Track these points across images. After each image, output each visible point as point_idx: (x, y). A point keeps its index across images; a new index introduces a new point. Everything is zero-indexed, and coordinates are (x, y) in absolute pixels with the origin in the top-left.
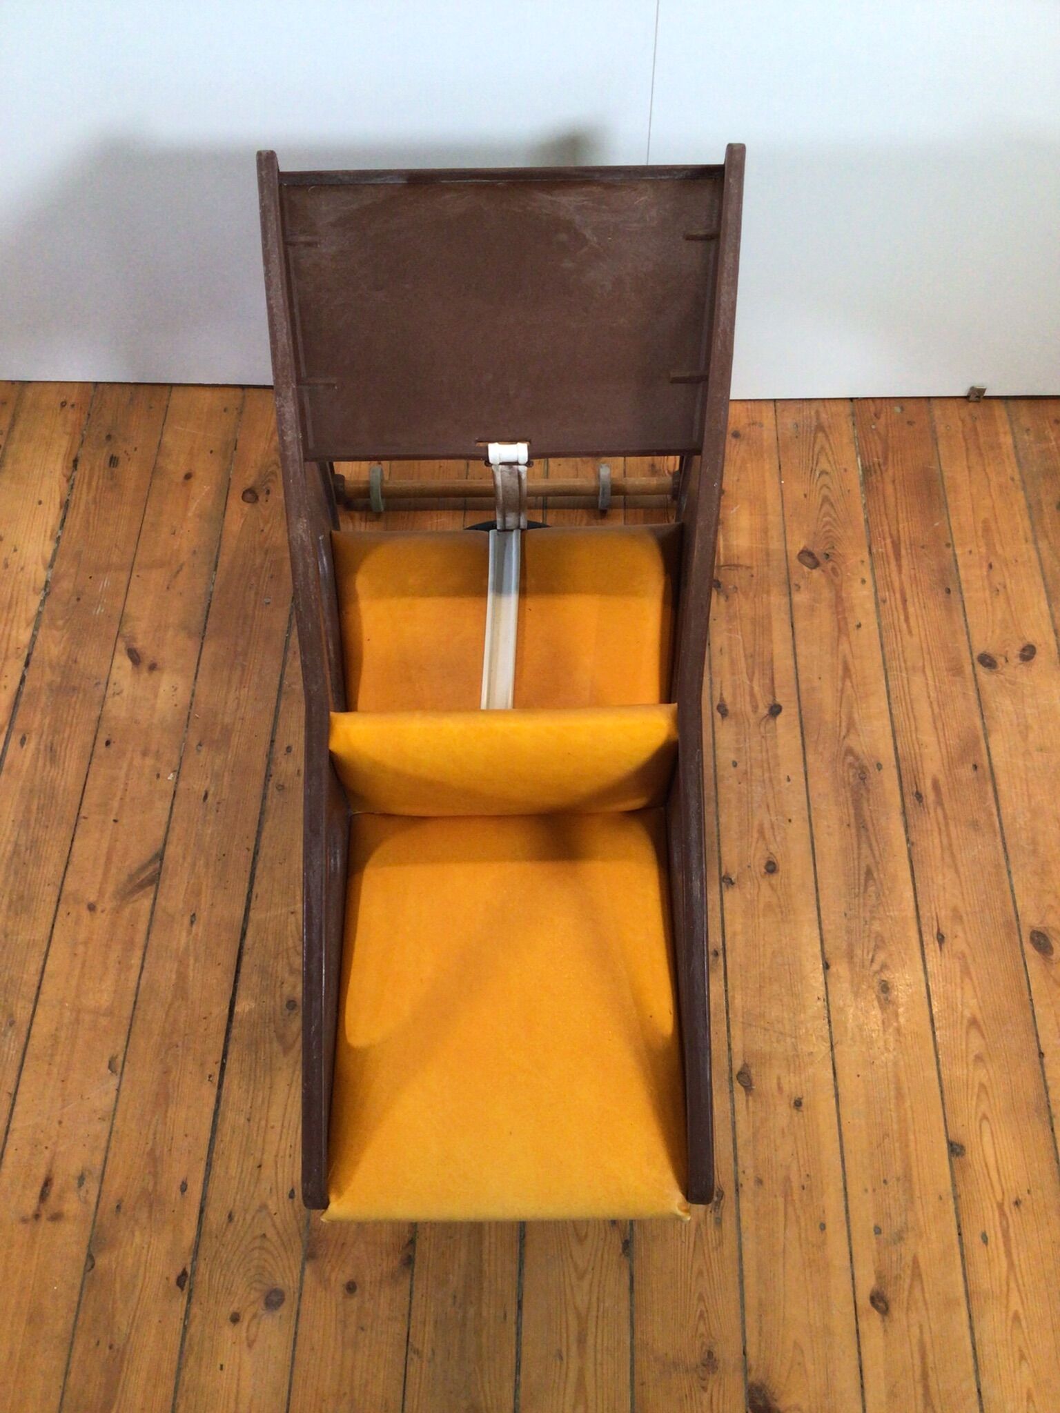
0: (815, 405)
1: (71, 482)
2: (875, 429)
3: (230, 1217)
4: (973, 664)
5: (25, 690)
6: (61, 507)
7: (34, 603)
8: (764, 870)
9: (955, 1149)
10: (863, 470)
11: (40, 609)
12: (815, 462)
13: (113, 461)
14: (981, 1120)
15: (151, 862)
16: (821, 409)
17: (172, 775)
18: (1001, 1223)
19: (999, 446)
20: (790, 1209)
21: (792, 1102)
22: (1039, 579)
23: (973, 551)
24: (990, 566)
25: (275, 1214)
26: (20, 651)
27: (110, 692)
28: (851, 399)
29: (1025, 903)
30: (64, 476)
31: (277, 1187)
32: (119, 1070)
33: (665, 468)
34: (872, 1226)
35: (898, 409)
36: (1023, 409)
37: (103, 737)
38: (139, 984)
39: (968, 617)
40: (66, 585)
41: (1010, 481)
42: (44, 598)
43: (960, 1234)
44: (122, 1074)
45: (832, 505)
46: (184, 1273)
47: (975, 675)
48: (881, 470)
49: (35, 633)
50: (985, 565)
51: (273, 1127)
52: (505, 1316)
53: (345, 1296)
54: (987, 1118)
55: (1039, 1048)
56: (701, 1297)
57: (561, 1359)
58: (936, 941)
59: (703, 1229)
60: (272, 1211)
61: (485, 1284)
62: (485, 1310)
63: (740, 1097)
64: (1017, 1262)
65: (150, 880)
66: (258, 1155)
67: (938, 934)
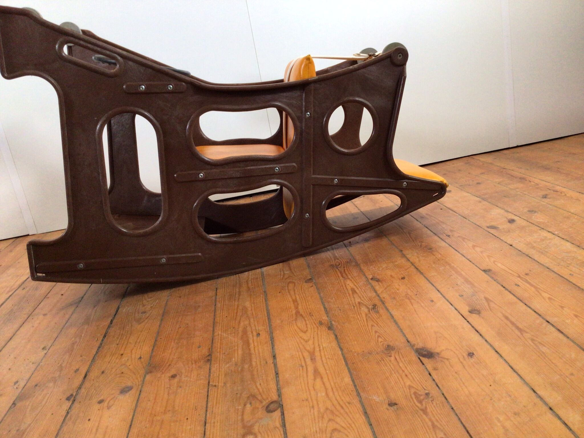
3: (103, 372)
8: (364, 242)
9: (487, 271)
14: (494, 262)
18: (522, 279)
20: (412, 301)
21: (400, 279)
25: (130, 365)
31: (131, 358)
32: (47, 349)
34: (458, 296)
38: (64, 327)
43: (504, 287)
46: (72, 395)
51: (131, 343)
52: (267, 363)
53: (169, 380)
54: (496, 261)
55: (509, 244)
56: (376, 332)
57: (302, 367)
58: (447, 237)
59: (369, 315)
60: (128, 365)
61: (253, 356)
62: (254, 363)
63: (374, 283)
64: (539, 287)
65: (75, 303)
66: (122, 352)
67: (446, 235)
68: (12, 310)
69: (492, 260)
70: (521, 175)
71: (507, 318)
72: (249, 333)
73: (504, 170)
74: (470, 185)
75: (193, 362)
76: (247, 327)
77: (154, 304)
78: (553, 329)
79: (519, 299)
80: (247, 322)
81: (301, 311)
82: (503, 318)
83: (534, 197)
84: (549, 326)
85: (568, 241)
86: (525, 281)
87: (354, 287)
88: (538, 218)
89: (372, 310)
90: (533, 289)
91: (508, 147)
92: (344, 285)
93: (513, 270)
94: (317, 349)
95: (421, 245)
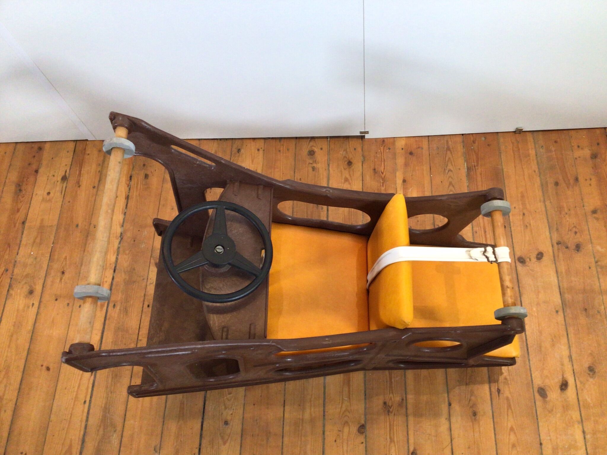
0: (446, 137)
1: (129, 187)
2: (473, 149)
4: (515, 262)
5: (114, 283)
6: (126, 199)
10: (467, 169)
11: (119, 246)
12: (446, 166)
13: (146, 176)
16: (449, 140)
19: (529, 155)
22: (546, 221)
23: (516, 208)
24: (524, 214)
26: (112, 265)
27: (148, 283)
28: (463, 135)
29: (536, 375)
30: (127, 184)
33: (380, 170)
35: (483, 139)
36: (540, 136)
39: (513, 239)
40: (129, 234)
41: (533, 173)
42: (120, 241)
44: (159, 452)
45: (453, 186)
47: (516, 267)
48: (475, 169)
49: (117, 257)
50: (521, 213)
58: (497, 393)
67: (498, 389)
77: (233, 409)
88: (590, 391)
95: (470, 400)
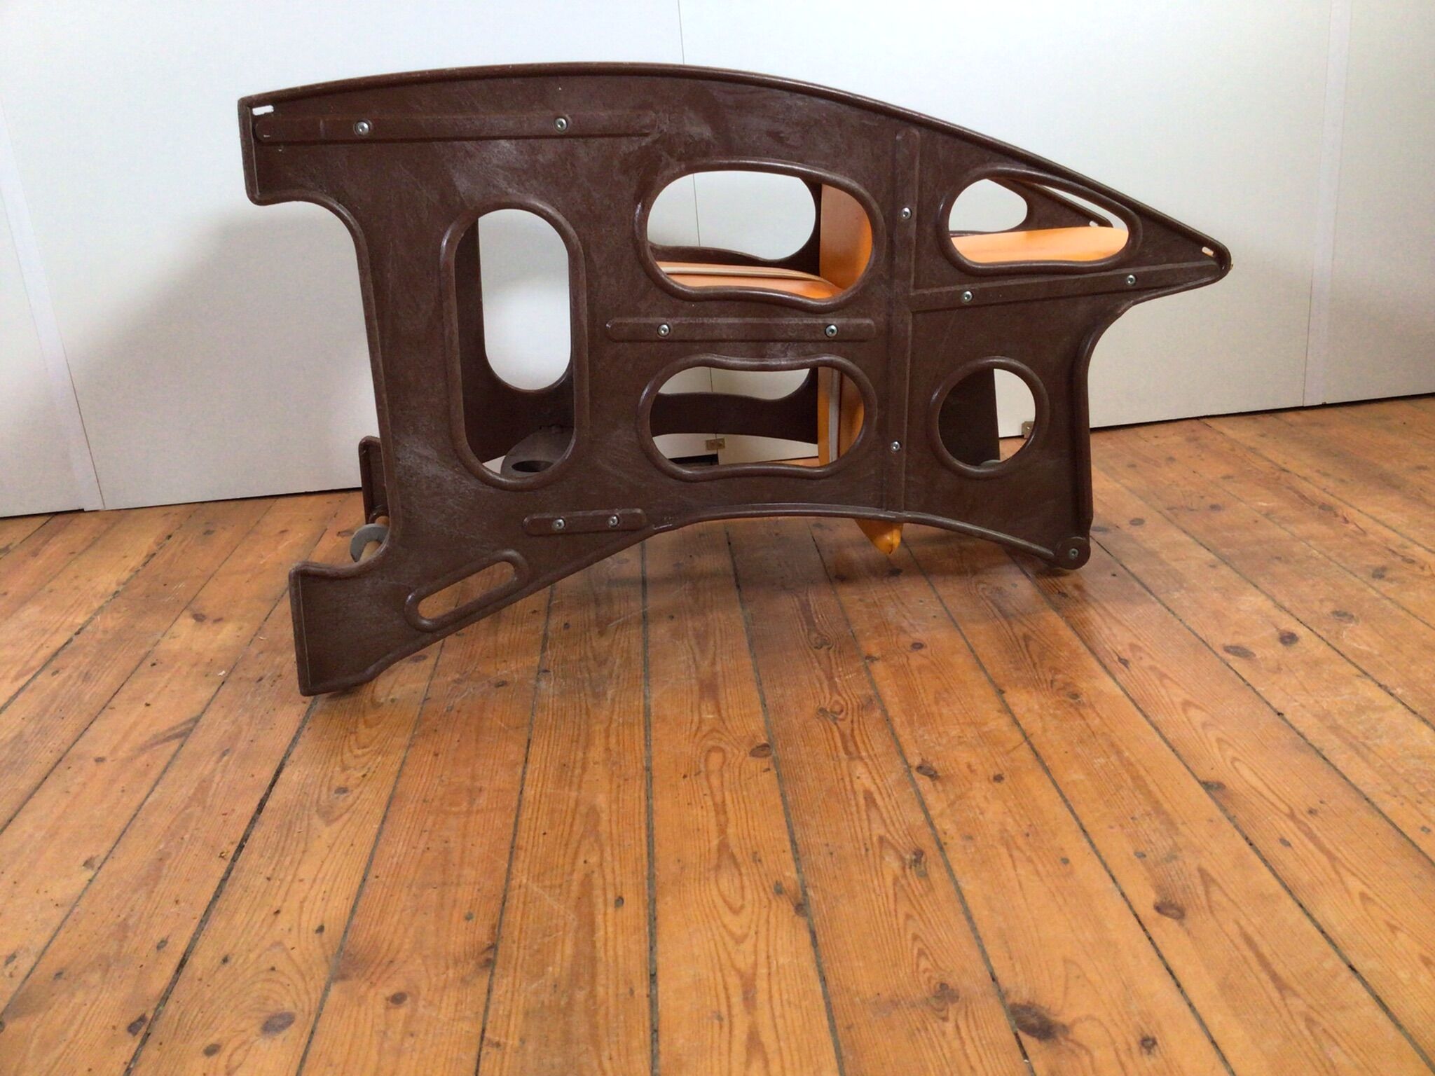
1: (162, 545)
3: (225, 960)
5: (69, 647)
7: (96, 605)
8: (909, 649)
9: (1212, 787)
11: (105, 604)
14: (1232, 763)
15: (182, 725)
17: (224, 672)
18: (1299, 828)
20: (1016, 853)
21: (991, 778)
25: (293, 948)
26: (72, 627)
27: (166, 637)
29: (1209, 634)
30: (156, 542)
31: (300, 925)
32: (96, 868)
34: (1132, 853)
37: (148, 662)
38: (142, 804)
40: (138, 591)
42: (111, 599)
43: (1251, 844)
44: (99, 868)
46: (142, 1019)
49: (93, 617)
51: (301, 881)
52: (632, 992)
53: (387, 1008)
54: (1239, 760)
55: (1275, 710)
56: (915, 938)
57: (720, 1019)
58: (1119, 664)
59: (903, 882)
60: (289, 946)
61: (601, 968)
62: (600, 990)
63: (924, 783)
64: (1339, 855)
65: (177, 736)
66: (277, 904)
67: (1120, 659)
68: (20, 735)
69: (1230, 753)
70: (1326, 496)
71: (1249, 941)
72: (598, 892)
73: (1284, 475)
74: (1192, 510)
75: (451, 962)
76: (593, 872)
77: (369, 769)
78: (1365, 995)
79: (1286, 887)
80: (594, 859)
81: (733, 842)
82: (1239, 941)
83: (1351, 573)
84: (1356, 985)
85: (1424, 720)
86: (1303, 831)
87: (873, 788)
88: (1358, 638)
89: (910, 868)
90: (1324, 859)
91: (1301, 405)
92: (847, 780)
93: (1281, 795)
94: (763, 971)
95: (1052, 682)
